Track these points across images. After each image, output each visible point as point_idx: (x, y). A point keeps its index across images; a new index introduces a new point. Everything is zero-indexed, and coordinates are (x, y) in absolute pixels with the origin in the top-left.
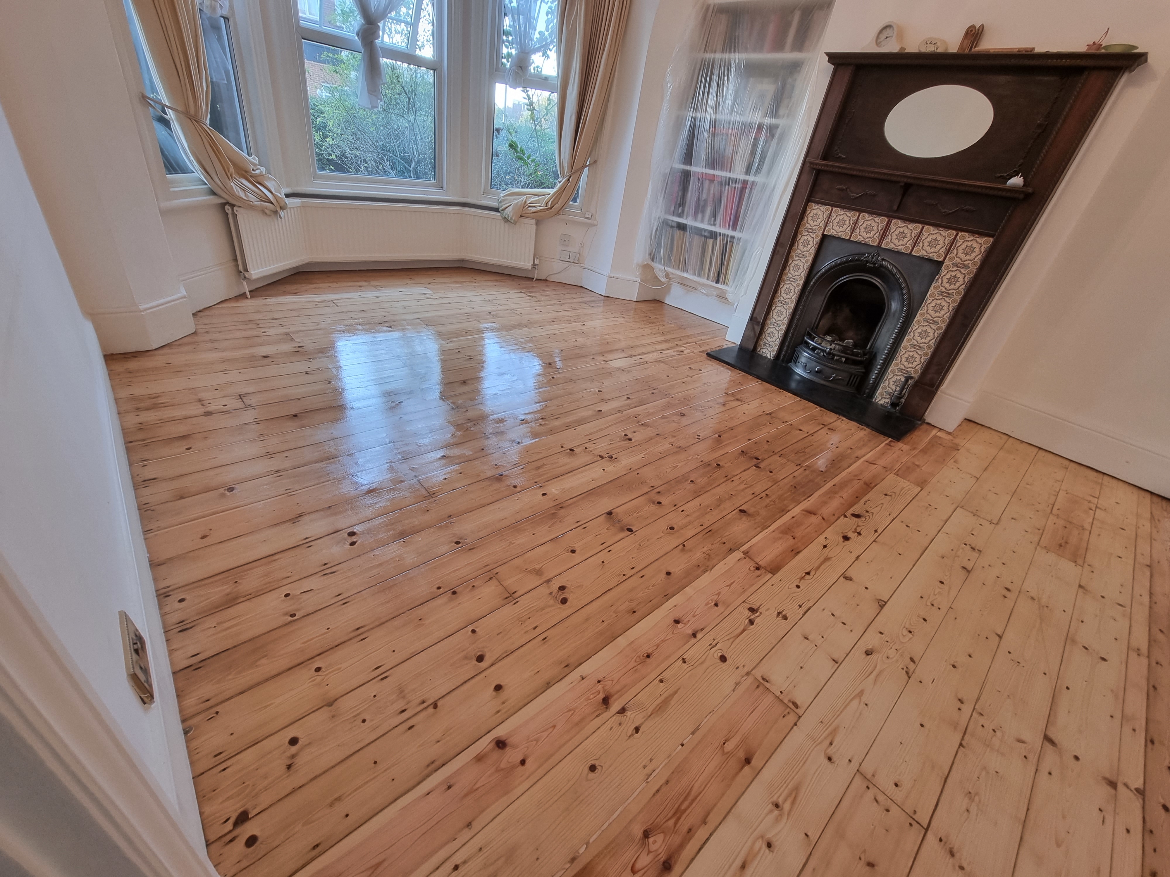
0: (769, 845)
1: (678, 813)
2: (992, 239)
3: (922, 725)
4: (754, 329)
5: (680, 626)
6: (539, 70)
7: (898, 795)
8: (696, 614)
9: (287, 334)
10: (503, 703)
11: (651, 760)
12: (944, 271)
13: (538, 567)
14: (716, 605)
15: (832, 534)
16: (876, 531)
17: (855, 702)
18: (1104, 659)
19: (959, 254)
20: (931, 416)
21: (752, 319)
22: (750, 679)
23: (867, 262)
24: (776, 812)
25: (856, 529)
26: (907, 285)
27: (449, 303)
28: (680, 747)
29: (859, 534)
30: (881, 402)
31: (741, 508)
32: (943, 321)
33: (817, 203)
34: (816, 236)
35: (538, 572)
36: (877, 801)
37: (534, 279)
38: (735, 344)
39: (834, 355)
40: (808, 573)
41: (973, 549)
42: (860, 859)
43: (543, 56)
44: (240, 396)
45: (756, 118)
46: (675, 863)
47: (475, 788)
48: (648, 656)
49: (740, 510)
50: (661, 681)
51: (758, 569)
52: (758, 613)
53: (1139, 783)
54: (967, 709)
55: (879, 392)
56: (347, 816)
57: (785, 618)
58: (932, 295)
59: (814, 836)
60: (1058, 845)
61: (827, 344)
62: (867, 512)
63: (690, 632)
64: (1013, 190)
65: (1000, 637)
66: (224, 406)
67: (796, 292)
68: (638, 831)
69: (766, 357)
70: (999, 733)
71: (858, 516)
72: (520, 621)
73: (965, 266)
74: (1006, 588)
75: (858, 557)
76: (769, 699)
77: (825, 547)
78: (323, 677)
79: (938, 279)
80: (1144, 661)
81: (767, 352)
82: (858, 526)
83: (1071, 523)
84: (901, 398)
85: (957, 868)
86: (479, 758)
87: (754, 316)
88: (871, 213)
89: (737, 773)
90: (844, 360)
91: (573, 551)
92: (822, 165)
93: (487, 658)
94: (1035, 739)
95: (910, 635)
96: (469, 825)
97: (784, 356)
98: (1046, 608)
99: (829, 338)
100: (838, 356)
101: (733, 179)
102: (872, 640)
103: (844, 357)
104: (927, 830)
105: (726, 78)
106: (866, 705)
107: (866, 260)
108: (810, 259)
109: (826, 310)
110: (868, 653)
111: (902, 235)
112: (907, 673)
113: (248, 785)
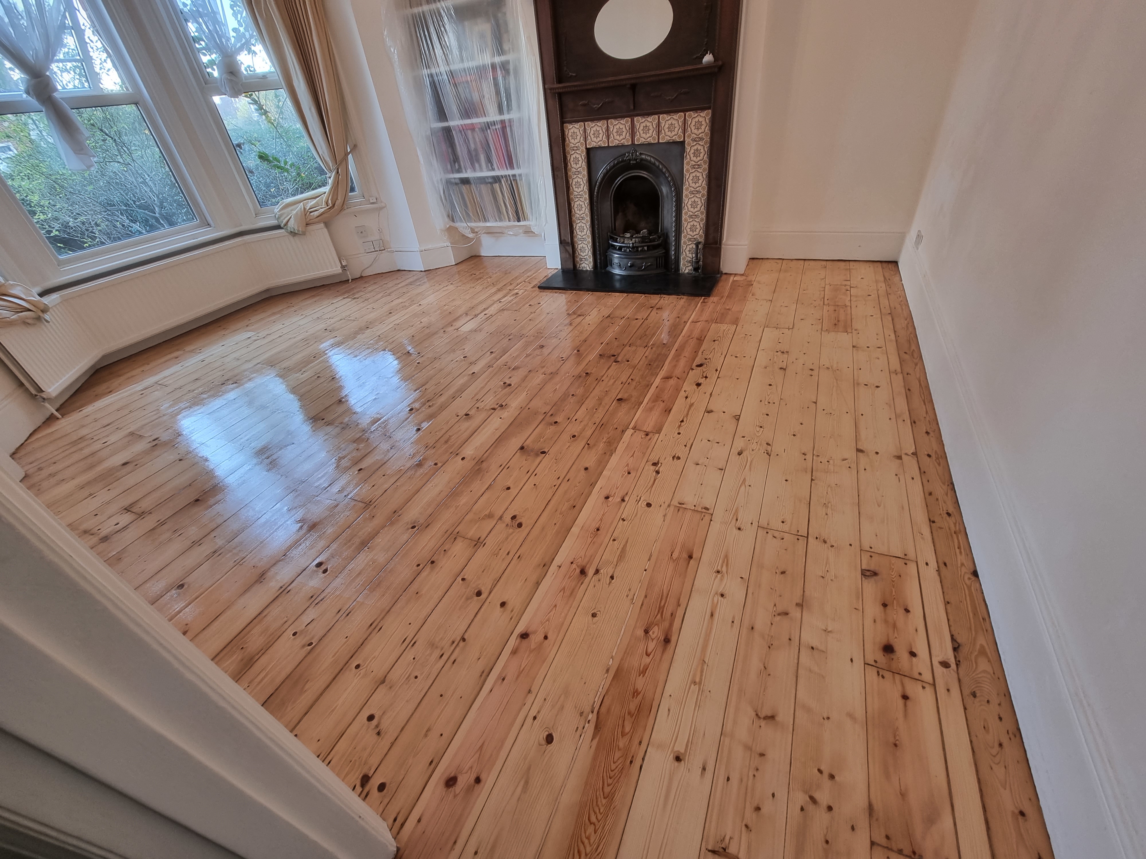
0: (722, 595)
1: (661, 610)
2: (710, 111)
3: (786, 480)
4: (567, 250)
5: (610, 499)
6: (252, 69)
7: (786, 527)
8: (618, 486)
9: (132, 434)
10: (512, 611)
11: (630, 590)
12: (688, 148)
13: (487, 513)
14: (629, 473)
15: (688, 386)
16: (717, 370)
17: (743, 487)
18: (877, 387)
19: (693, 131)
20: (725, 267)
21: (562, 242)
22: (672, 508)
23: (630, 160)
24: (719, 576)
25: (703, 375)
26: (667, 169)
27: (280, 336)
28: (645, 572)
29: (706, 377)
30: (687, 271)
31: (617, 398)
32: (703, 188)
33: (570, 122)
34: (582, 152)
35: (490, 516)
36: (775, 537)
37: (350, 281)
38: (557, 269)
39: (637, 247)
40: (682, 421)
41: (783, 352)
42: (776, 573)
43: (249, 54)
44: (125, 509)
45: (487, 59)
46: (671, 636)
47: (522, 669)
48: (598, 530)
49: (618, 400)
50: (614, 540)
51: (647, 435)
52: (660, 464)
53: (913, 450)
54: (809, 457)
55: (681, 263)
56: (441, 735)
57: (679, 458)
58: (688, 170)
59: (746, 577)
60: (879, 506)
61: (628, 241)
62: (706, 359)
63: (619, 499)
64: (709, 66)
65: (816, 403)
66: (116, 525)
67: (586, 205)
68: (640, 632)
69: (587, 271)
70: (831, 462)
71: (700, 365)
72: (495, 555)
73: (701, 139)
74: (811, 369)
75: (711, 394)
76: (689, 514)
77: (687, 397)
78: (364, 670)
79: (686, 156)
80: (900, 376)
81: (585, 266)
82: (703, 372)
83: (838, 306)
84: (699, 262)
85: (830, 548)
86: (514, 652)
87: (562, 239)
88: (615, 118)
89: (687, 567)
90: (646, 248)
91: (508, 488)
92: (560, 88)
93: (483, 589)
94: (851, 454)
95: (762, 429)
96: (530, 691)
97: (600, 263)
98: (837, 371)
99: (628, 235)
100: (640, 247)
101: (491, 122)
102: (739, 444)
103: (645, 246)
104: (807, 537)
105: (442, 29)
106: (750, 486)
107: (628, 159)
108: (585, 173)
109: (616, 213)
110: (740, 454)
111: (646, 129)
112: (767, 453)
113: (355, 760)
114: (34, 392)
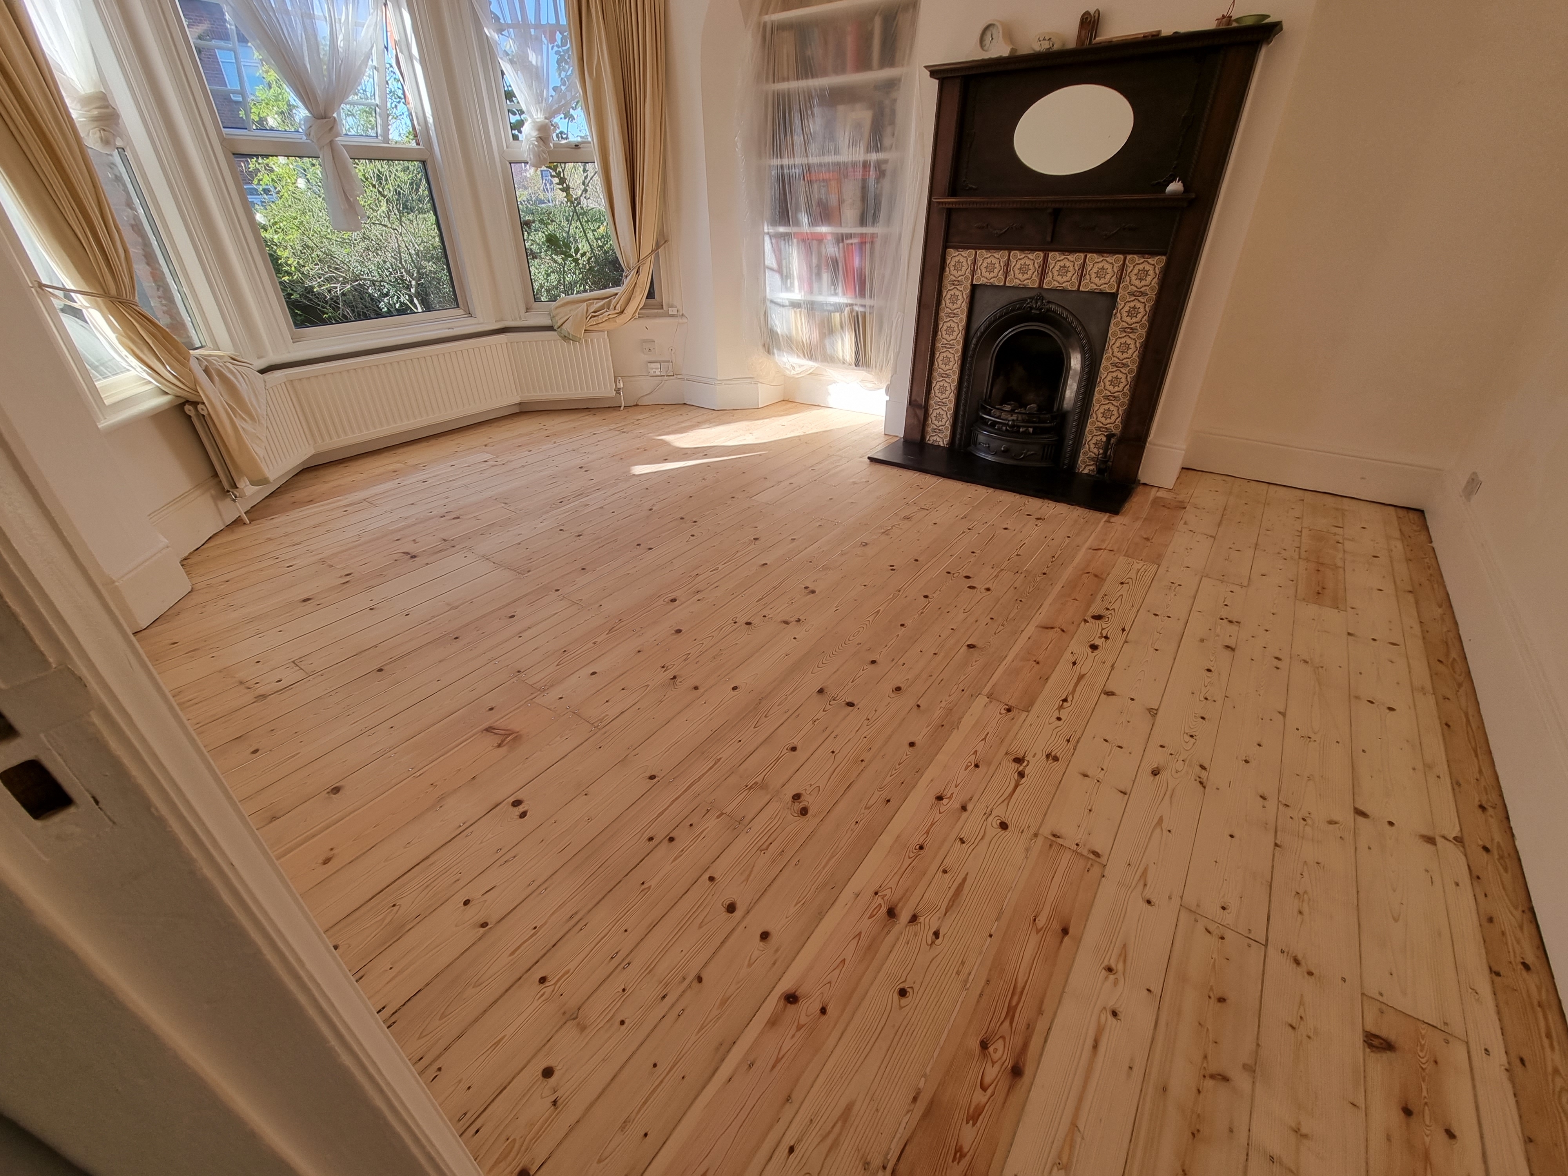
0: (1115, 1014)
1: (1011, 1012)
2: (1164, 258)
3: (1232, 836)
4: (916, 415)
5: (945, 801)
6: (564, 136)
7: (1228, 918)
8: (958, 783)
9: (323, 561)
10: (777, 951)
11: (963, 963)
12: (1120, 304)
13: (759, 779)
14: (977, 766)
15: (1077, 646)
16: (1123, 630)
17: (1158, 830)
18: (1391, 709)
19: (1133, 280)
20: (1145, 474)
21: (911, 403)
22: (1040, 841)
23: (1031, 308)
24: (1112, 977)
25: (1101, 633)
26: (1083, 327)
27: (523, 466)
28: (989, 939)
29: (1106, 638)
30: (1086, 471)
31: (968, 643)
32: (1133, 362)
33: (956, 248)
34: (965, 289)
35: (762, 786)
36: (1209, 932)
37: (622, 408)
38: (897, 436)
39: (1019, 427)
40: (1065, 700)
41: (1231, 622)
42: (1210, 997)
43: (565, 118)
44: (293, 662)
45: (859, 155)
46: (1024, 1065)
47: (780, 1056)
48: (921, 848)
49: (968, 646)
50: (945, 872)
51: (1009, 710)
52: (1026, 762)
53: (1456, 832)
54: (1272, 805)
55: (1080, 459)
56: (646, 1135)
57: (1056, 759)
58: (1114, 334)
59: (1156, 989)
60: (1396, 920)
61: (1006, 415)
62: (1108, 609)
63: (958, 806)
64: (1175, 198)
65: (1284, 714)
66: (278, 682)
67: (957, 359)
68: (974, 1044)
69: (940, 446)
70: (1309, 821)
71: (1098, 617)
72: (761, 851)
73: (1143, 294)
74: (1276, 658)
75: (1113, 666)
76: (1067, 856)
77: (1074, 663)
78: (551, 988)
79: (1116, 314)
80: (1432, 700)
81: (938, 439)
82: (1103, 629)
83: (1322, 564)
84: (1107, 461)
85: (1306, 975)
86: (773, 1022)
87: (913, 398)
88: (1022, 250)
89: (1059, 948)
90: (1031, 430)
91: (794, 749)
92: (952, 203)
93: (738, 905)
94: (1345, 816)
95: (1193, 741)
96: (788, 1099)
97: (960, 439)
98: (1320, 669)
99: (1008, 408)
100: (1023, 427)
101: (846, 234)
102: (1156, 757)
103: (1031, 427)
104: (1266, 946)
105: (809, 112)
106: (1169, 831)
107: (1030, 307)
108: (964, 317)
109: (996, 375)
110: (1155, 773)
111: (1064, 270)
112: (1201, 783)
113: (514, 1140)
114: (227, 487)
